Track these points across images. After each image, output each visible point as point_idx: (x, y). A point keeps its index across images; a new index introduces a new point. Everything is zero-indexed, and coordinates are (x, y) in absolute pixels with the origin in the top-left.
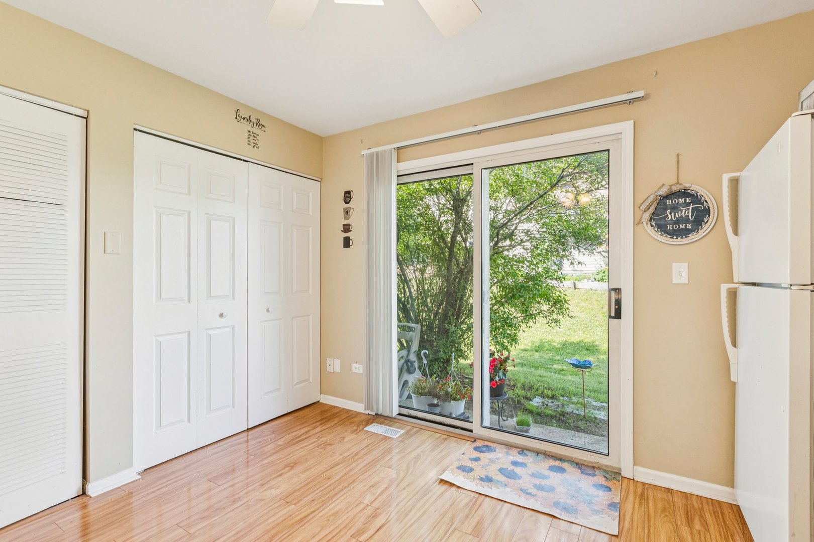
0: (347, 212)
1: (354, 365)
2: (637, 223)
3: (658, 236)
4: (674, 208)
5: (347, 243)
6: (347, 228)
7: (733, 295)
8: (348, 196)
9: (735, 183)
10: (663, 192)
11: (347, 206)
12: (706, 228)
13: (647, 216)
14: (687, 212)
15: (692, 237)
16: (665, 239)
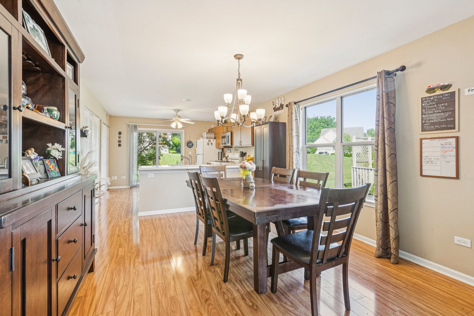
0: (120, 137)
1: (122, 177)
2: (185, 145)
3: (187, 148)
4: (190, 144)
5: (120, 145)
6: (120, 141)
7: (196, 156)
8: (120, 133)
9: (196, 141)
10: (188, 141)
11: (120, 136)
12: (193, 147)
13: (186, 145)
14: (191, 144)
15: (192, 148)
16: (188, 148)
